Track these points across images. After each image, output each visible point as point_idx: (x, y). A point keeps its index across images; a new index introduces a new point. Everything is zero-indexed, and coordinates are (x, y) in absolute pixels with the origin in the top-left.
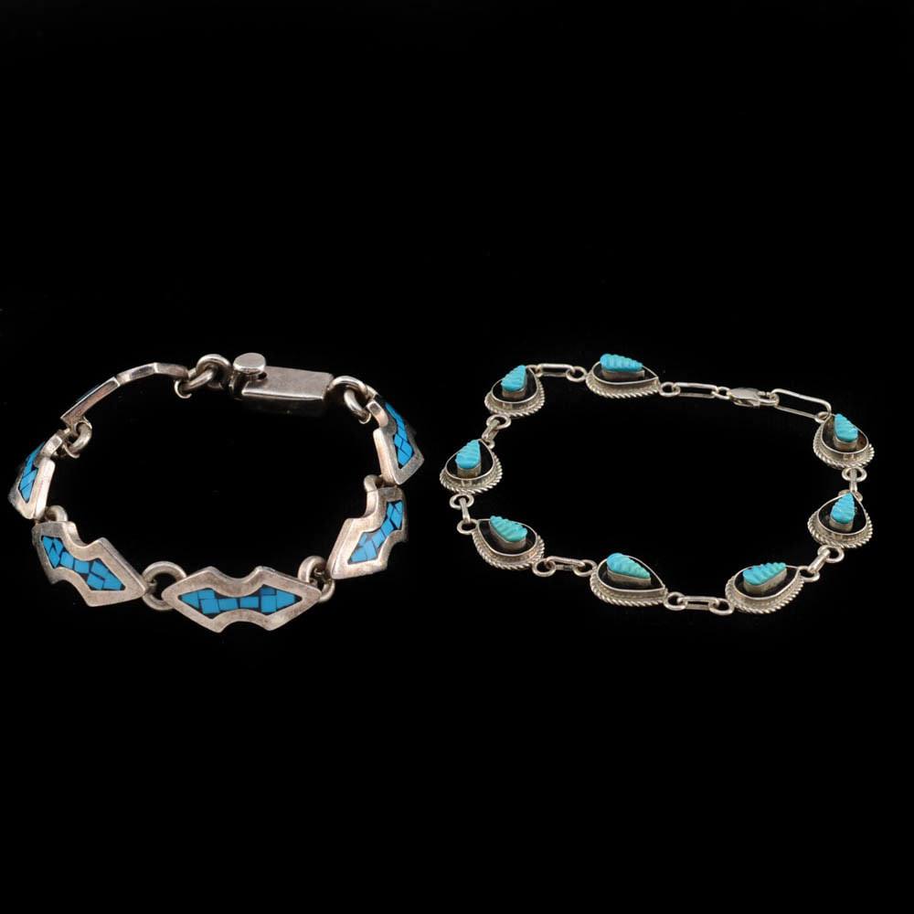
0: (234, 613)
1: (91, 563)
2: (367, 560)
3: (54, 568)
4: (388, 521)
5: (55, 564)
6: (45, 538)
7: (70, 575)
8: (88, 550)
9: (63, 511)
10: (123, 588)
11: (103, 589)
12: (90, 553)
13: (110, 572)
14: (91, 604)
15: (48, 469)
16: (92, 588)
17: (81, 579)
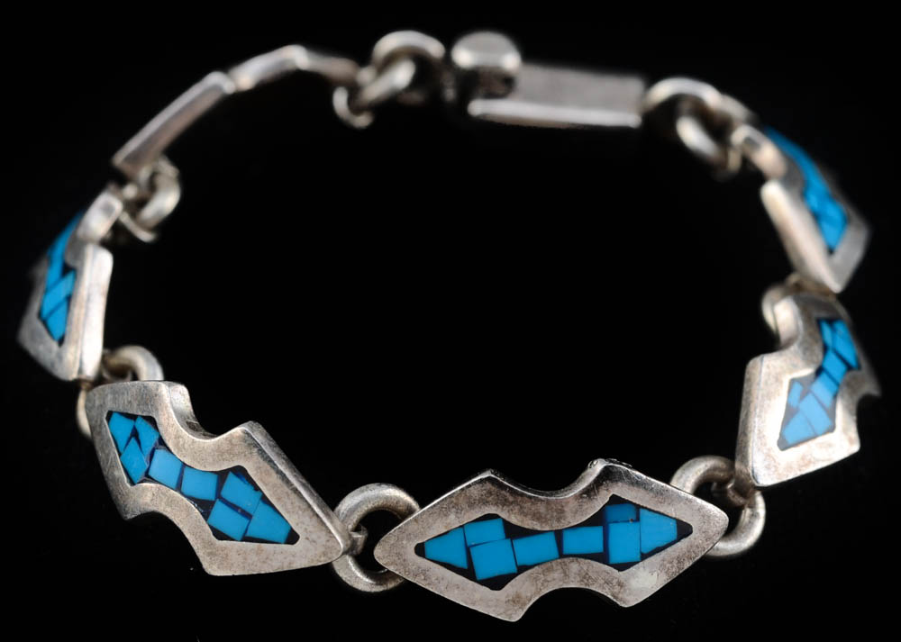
0: (550, 570)
1: (222, 476)
2: (815, 437)
3: (132, 483)
4: (831, 357)
5: (138, 475)
6: (115, 416)
7: (171, 502)
8: (218, 446)
9: (154, 360)
10: (292, 538)
11: (246, 539)
12: (220, 452)
13: (265, 499)
14: (214, 568)
15: (98, 268)
16: (220, 535)
17: (196, 512)
